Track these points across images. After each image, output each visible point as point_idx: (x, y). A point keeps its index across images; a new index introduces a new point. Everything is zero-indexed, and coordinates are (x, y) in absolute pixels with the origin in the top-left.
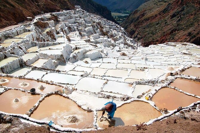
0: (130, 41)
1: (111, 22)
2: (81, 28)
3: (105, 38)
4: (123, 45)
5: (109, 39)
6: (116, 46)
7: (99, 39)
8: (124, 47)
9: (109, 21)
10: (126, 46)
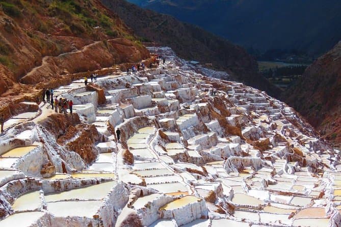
0: (308, 146)
1: (255, 91)
2: (165, 120)
3: (232, 145)
4: (286, 161)
5: (245, 147)
6: (261, 167)
7: (214, 149)
8: (287, 168)
9: (249, 89)
10: (294, 164)
